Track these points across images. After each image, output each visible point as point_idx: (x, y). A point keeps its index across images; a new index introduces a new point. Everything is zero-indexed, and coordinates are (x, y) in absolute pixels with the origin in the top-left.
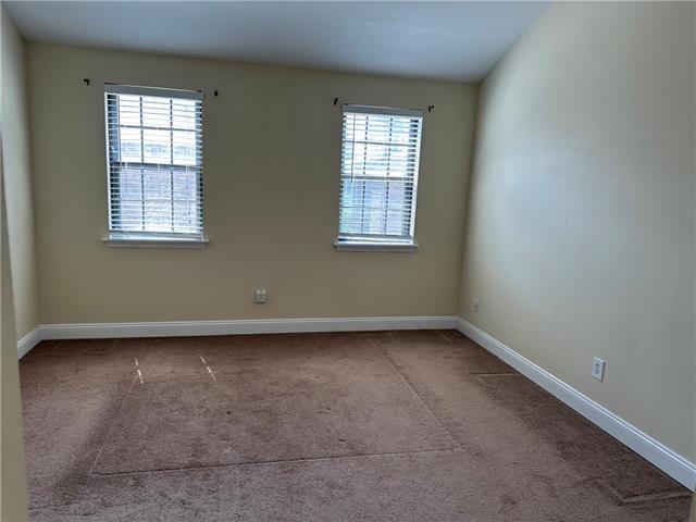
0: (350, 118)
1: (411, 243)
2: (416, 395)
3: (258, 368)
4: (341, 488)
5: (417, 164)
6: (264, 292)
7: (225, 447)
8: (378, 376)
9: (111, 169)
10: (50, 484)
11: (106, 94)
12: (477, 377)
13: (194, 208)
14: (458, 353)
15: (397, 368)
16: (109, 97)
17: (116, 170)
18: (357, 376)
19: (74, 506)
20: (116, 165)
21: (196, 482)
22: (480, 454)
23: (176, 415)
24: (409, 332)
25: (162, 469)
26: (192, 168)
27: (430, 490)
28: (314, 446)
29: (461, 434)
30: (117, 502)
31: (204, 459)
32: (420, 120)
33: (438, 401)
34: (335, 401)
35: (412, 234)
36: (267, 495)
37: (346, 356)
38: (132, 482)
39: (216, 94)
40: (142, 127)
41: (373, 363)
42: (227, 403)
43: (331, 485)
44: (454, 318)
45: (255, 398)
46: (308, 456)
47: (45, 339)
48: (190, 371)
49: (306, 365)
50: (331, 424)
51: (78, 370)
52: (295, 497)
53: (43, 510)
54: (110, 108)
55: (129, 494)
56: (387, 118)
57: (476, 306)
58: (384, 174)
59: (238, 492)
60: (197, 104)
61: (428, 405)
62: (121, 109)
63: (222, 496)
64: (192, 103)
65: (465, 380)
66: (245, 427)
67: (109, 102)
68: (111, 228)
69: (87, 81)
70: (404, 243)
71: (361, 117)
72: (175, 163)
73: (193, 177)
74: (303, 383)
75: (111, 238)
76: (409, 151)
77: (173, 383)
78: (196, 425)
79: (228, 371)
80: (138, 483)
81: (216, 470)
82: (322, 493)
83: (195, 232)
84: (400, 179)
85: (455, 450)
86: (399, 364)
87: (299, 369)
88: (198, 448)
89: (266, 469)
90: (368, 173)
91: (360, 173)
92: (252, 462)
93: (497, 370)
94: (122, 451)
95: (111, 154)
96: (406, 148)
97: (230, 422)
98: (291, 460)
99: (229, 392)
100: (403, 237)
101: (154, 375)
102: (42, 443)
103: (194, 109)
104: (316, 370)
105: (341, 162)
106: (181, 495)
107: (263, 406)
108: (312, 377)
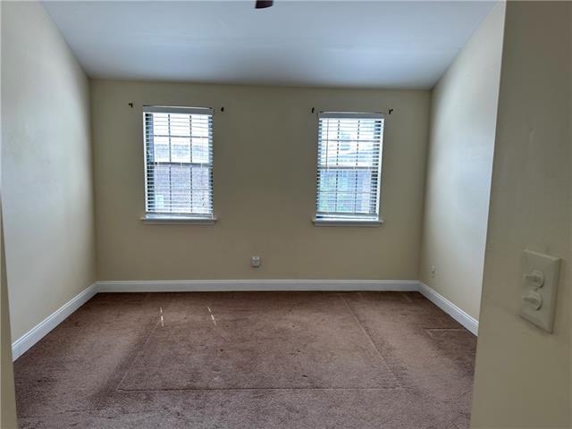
0: (324, 121)
1: (377, 219)
2: (373, 344)
3: (250, 317)
4: (297, 412)
5: (380, 156)
6: (258, 258)
7: (215, 376)
8: (343, 327)
9: (148, 168)
10: (89, 395)
11: (144, 114)
12: (428, 331)
13: (207, 195)
14: (415, 311)
15: (360, 322)
16: (147, 115)
17: (151, 168)
18: (325, 327)
19: (103, 411)
20: (151, 164)
21: (190, 400)
22: (417, 393)
23: (183, 351)
24: (376, 293)
25: (166, 389)
26: (205, 165)
27: (369, 418)
28: (283, 379)
29: (404, 377)
30: (132, 411)
31: (198, 384)
32: (383, 120)
33: (390, 349)
34: (305, 345)
35: (377, 212)
36: (239, 413)
37: (320, 310)
38: (144, 397)
39: (222, 109)
40: (170, 136)
41: (340, 317)
42: (222, 343)
43: (291, 409)
44: (417, 282)
45: (243, 340)
46: (276, 386)
47: (100, 291)
48: (198, 318)
49: (287, 316)
50: (298, 362)
51: (119, 315)
52: (261, 417)
53: (82, 413)
54: (147, 123)
55: (141, 406)
56: (355, 121)
57: (433, 272)
58: (353, 164)
59: (219, 409)
60: (209, 118)
61: (381, 352)
62: (155, 123)
63: (207, 412)
64: (206, 117)
65: (416, 334)
66: (231, 362)
67: (147, 119)
68: (147, 210)
69: (131, 105)
70: (371, 219)
71: (334, 121)
72: (194, 162)
73: (207, 171)
74: (282, 330)
75: (147, 217)
76: (374, 145)
77: (184, 327)
78: (197, 358)
79: (226, 318)
80: (149, 398)
81: (205, 392)
82: (283, 415)
83: (208, 212)
84: (367, 168)
85: (397, 389)
86: (362, 319)
87: (280, 319)
88: (195, 375)
89: (242, 394)
90: (340, 164)
91: (334, 164)
92: (233, 388)
93: (446, 326)
94: (141, 375)
95: (148, 156)
96: (372, 144)
97: (221, 357)
98: (262, 389)
99: (224, 334)
100: (370, 215)
101: (173, 320)
102: (88, 366)
103: (207, 121)
104: (293, 320)
105: (318, 157)
106: (178, 409)
107: (248, 346)
108: (290, 326)
